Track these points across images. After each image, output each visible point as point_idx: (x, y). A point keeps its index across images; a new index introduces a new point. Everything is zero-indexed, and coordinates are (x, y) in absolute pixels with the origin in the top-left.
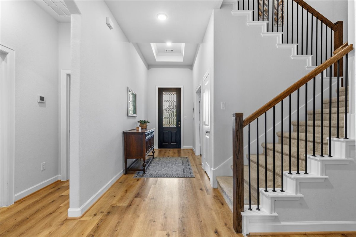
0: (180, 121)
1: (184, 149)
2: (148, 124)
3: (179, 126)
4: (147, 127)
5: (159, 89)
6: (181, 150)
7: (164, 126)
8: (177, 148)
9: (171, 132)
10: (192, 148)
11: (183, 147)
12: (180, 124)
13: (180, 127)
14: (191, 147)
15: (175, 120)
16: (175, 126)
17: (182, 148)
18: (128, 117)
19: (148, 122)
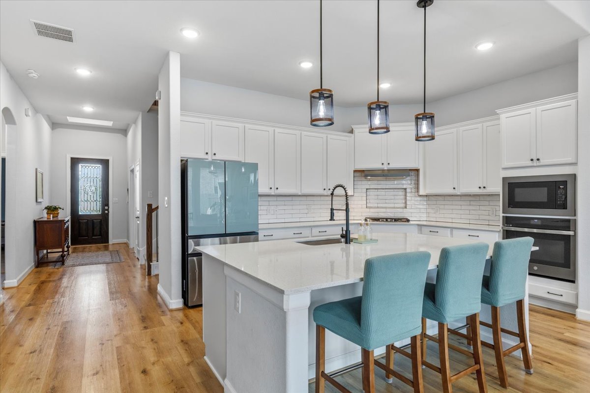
0: (107, 205)
1: (113, 244)
2: (60, 211)
3: (106, 212)
4: (58, 215)
5: (72, 159)
6: (108, 245)
7: (80, 213)
8: (102, 243)
9: (93, 221)
10: (125, 242)
11: (112, 240)
12: (108, 210)
13: (108, 214)
14: (125, 240)
15: (99, 204)
16: (100, 213)
17: (110, 242)
18: (38, 203)
19: (60, 208)
